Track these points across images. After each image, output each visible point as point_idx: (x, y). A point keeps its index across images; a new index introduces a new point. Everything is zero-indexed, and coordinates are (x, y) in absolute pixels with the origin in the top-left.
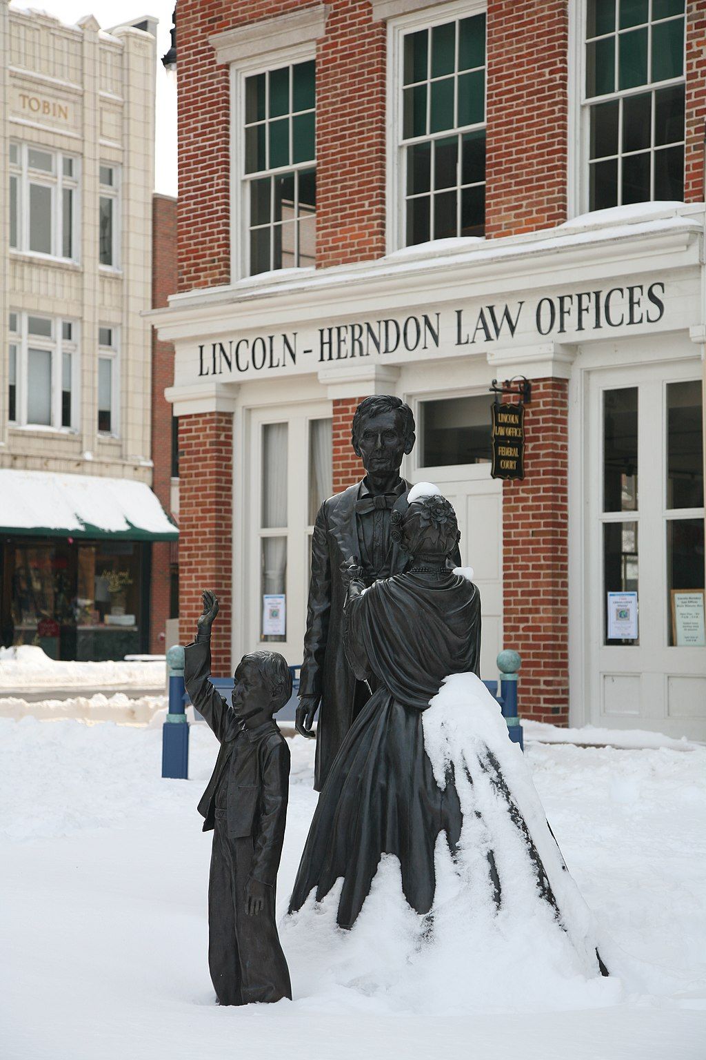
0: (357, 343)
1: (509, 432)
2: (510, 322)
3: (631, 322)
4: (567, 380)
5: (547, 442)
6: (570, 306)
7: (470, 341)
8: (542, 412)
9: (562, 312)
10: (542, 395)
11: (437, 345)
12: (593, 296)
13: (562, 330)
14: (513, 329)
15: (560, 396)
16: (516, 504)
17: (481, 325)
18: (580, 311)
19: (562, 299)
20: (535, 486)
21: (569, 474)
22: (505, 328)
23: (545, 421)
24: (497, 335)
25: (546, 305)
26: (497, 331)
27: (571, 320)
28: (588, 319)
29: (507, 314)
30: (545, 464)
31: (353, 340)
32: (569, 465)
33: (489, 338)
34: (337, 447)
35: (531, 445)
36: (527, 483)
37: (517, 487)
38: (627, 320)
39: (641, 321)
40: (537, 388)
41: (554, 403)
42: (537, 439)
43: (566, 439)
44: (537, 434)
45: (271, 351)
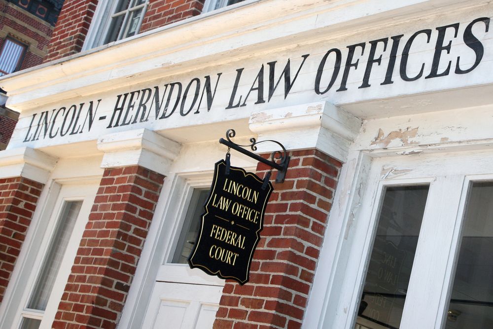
0: (142, 108)
1: (238, 209)
2: (287, 79)
3: (433, 74)
4: (340, 164)
5: (289, 237)
6: (360, 57)
7: (241, 103)
8: (293, 196)
9: (349, 64)
10: (300, 173)
11: (209, 109)
12: (390, 43)
13: (343, 88)
14: (288, 87)
15: (323, 179)
16: (230, 319)
17: (256, 85)
18: (371, 61)
19: (352, 49)
20: (258, 297)
21: (312, 292)
22: (281, 88)
23: (294, 207)
24: (270, 95)
25: (333, 56)
26: (272, 89)
27: (356, 76)
28: (379, 72)
29: (287, 71)
30: (278, 267)
31: (141, 105)
32: (315, 279)
33: (260, 100)
34: (91, 221)
35: (269, 239)
36: (249, 291)
37: (238, 296)
38: (427, 71)
39: (447, 73)
40: (296, 163)
41: (311, 186)
42: (277, 231)
43: (319, 242)
44: (279, 225)
45: (78, 117)
